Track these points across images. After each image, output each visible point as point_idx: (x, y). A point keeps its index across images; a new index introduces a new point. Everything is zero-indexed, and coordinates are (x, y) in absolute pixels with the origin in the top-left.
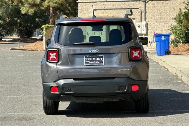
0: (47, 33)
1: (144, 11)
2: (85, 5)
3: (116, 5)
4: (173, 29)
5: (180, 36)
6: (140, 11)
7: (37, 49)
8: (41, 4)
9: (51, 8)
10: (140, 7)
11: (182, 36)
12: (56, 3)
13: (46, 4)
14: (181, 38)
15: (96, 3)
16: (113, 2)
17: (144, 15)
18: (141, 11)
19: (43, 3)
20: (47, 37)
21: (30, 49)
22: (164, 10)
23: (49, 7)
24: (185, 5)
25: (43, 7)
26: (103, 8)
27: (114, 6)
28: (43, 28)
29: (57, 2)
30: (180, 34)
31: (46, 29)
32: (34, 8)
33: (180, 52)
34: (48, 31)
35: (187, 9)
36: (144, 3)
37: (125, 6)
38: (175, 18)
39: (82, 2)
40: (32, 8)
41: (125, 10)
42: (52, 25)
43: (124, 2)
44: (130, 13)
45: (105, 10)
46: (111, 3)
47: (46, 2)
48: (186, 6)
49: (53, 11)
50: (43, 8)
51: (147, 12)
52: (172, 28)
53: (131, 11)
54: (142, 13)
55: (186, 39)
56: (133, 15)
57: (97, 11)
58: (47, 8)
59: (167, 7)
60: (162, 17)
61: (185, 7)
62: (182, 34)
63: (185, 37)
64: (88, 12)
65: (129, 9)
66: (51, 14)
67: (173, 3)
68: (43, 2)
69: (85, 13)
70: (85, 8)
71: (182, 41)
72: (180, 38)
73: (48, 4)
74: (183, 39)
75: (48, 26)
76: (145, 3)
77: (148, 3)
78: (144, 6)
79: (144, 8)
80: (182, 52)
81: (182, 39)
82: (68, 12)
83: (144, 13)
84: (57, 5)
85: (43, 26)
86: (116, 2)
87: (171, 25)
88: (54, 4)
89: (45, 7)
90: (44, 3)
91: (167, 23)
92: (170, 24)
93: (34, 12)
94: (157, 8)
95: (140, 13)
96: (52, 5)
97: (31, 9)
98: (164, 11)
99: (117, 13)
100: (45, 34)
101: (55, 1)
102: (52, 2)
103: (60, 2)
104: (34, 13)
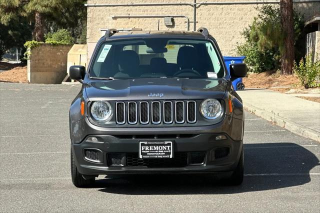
0: (34, 53)
1: (193, 21)
2: (98, 10)
3: (149, 11)
4: (240, 50)
5: (251, 61)
6: (187, 21)
7: (18, 80)
8: (21, 7)
9: (37, 15)
10: (187, 14)
11: (255, 60)
12: (46, 6)
13: (29, 7)
14: (253, 64)
15: (116, 7)
16: (144, 6)
17: (193, 27)
18: (189, 20)
19: (25, 7)
20: (33, 61)
21: (5, 79)
22: (226, 20)
23: (34, 12)
24: (258, 12)
25: (25, 12)
26: (128, 16)
27: (146, 13)
28: (26, 46)
29: (48, 4)
30: (252, 57)
31: (32, 48)
32: (10, 14)
33: (256, 86)
34: (35, 51)
35: (261, 18)
36: (193, 8)
37: (164, 12)
38: (244, 32)
39: (93, 5)
40: (7, 13)
41: (163, 19)
42: (41, 42)
43: (161, 7)
44: (172, 24)
45: (131, 19)
46: (141, 7)
47: (30, 4)
48: (261, 14)
49: (41, 19)
50: (25, 15)
51: (197, 22)
52: (239, 47)
53: (173, 20)
54: (190, 24)
55: (261, 65)
56: (176, 27)
57: (118, 19)
58: (31, 13)
59: (230, 16)
60: (222, 30)
61: (259, 16)
62: (255, 57)
63: (259, 62)
64: (102, 22)
65: (169, 17)
66: (38, 24)
67: (238, 9)
68: (24, 5)
69: (98, 24)
70: (99, 15)
71: (255, 68)
72: (251, 64)
73: (33, 8)
74: (257, 66)
75: (34, 44)
76: (195, 8)
77: (199, 8)
78: (193, 12)
79: (193, 17)
80: (260, 86)
81: (255, 65)
82: (65, 20)
83: (193, 24)
84: (48, 10)
85: (27, 44)
86: (148, 7)
87: (237, 43)
88: (44, 8)
89: (28, 13)
90: (27, 6)
91: (230, 39)
92: (234, 41)
93: (9, 20)
94: (214, 17)
95: (187, 23)
96: (40, 9)
97: (6, 15)
98: (225, 22)
99: (150, 24)
100: (30, 55)
101: (46, 4)
102: (40, 5)
103: (53, 5)
104: (9, 22)
